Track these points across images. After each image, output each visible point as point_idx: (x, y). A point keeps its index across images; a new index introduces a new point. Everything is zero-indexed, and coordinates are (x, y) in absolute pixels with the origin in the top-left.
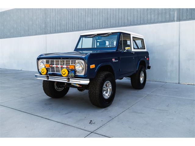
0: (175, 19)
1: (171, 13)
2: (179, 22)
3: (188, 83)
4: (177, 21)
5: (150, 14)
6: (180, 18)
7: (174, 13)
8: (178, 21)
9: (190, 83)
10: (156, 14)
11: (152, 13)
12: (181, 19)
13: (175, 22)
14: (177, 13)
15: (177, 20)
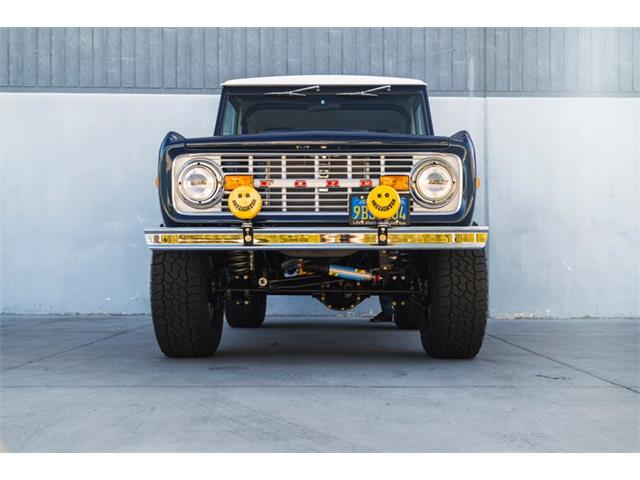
0: (471, 86)
1: (455, 62)
2: (482, 99)
3: (517, 315)
4: (477, 93)
5: (381, 56)
6: (486, 85)
7: (467, 65)
8: (480, 96)
9: (521, 315)
10: (403, 58)
11: (386, 53)
12: (488, 89)
13: (468, 96)
14: (475, 66)
15: (475, 91)
